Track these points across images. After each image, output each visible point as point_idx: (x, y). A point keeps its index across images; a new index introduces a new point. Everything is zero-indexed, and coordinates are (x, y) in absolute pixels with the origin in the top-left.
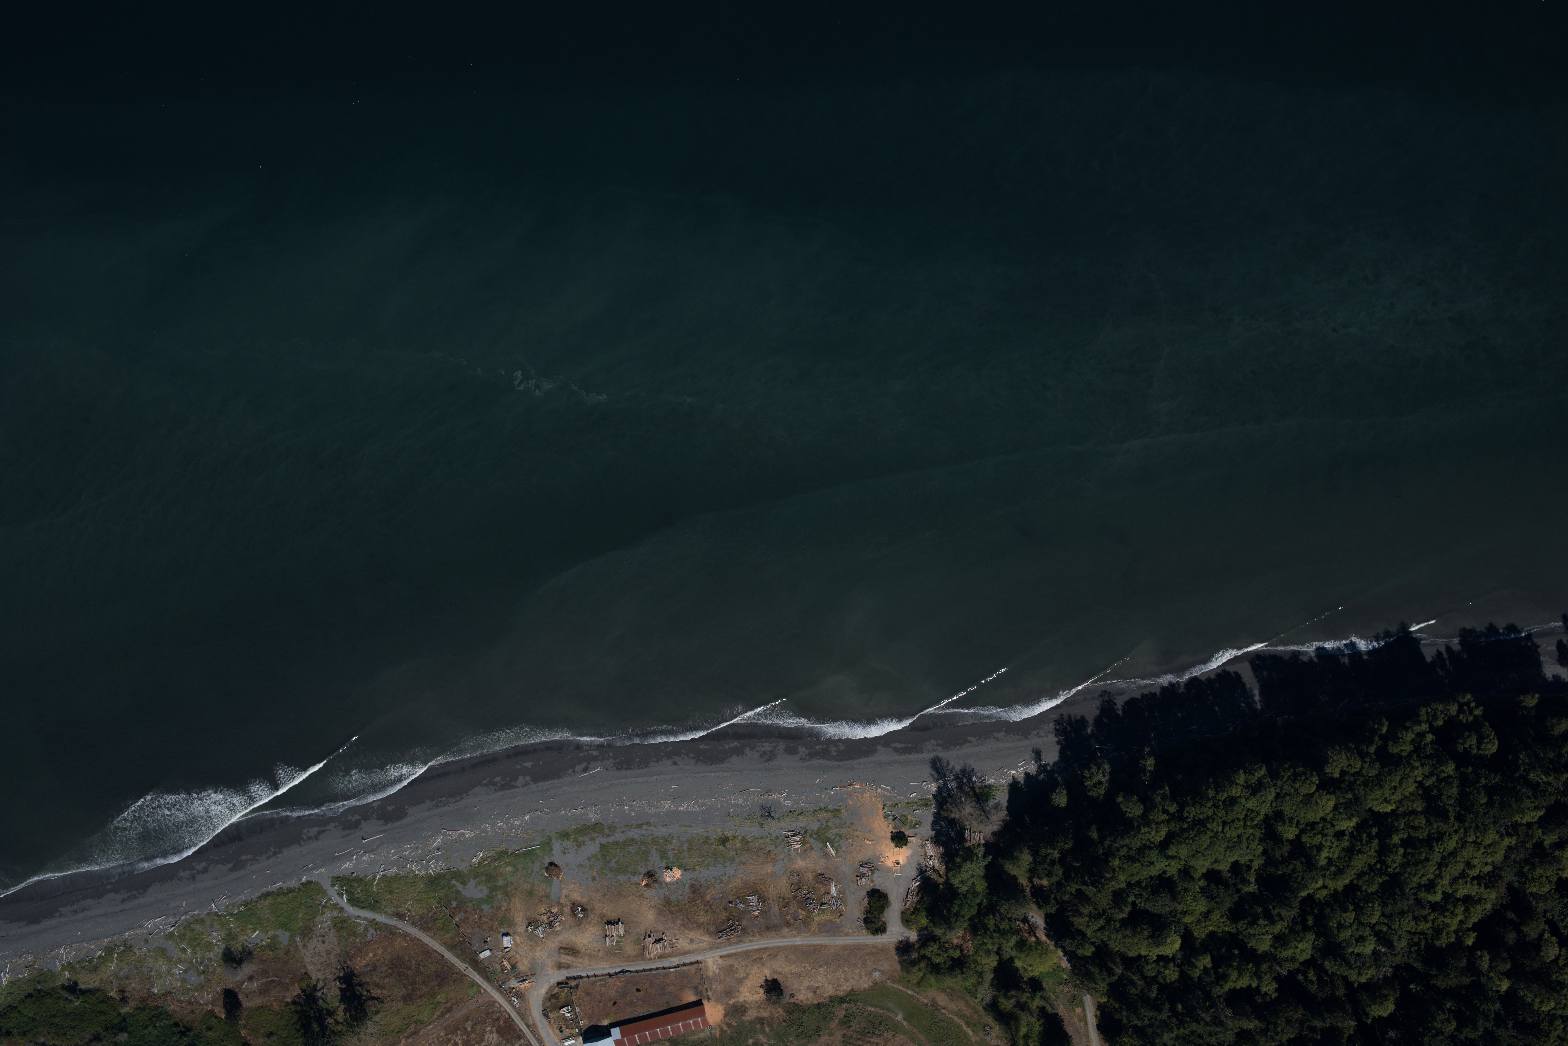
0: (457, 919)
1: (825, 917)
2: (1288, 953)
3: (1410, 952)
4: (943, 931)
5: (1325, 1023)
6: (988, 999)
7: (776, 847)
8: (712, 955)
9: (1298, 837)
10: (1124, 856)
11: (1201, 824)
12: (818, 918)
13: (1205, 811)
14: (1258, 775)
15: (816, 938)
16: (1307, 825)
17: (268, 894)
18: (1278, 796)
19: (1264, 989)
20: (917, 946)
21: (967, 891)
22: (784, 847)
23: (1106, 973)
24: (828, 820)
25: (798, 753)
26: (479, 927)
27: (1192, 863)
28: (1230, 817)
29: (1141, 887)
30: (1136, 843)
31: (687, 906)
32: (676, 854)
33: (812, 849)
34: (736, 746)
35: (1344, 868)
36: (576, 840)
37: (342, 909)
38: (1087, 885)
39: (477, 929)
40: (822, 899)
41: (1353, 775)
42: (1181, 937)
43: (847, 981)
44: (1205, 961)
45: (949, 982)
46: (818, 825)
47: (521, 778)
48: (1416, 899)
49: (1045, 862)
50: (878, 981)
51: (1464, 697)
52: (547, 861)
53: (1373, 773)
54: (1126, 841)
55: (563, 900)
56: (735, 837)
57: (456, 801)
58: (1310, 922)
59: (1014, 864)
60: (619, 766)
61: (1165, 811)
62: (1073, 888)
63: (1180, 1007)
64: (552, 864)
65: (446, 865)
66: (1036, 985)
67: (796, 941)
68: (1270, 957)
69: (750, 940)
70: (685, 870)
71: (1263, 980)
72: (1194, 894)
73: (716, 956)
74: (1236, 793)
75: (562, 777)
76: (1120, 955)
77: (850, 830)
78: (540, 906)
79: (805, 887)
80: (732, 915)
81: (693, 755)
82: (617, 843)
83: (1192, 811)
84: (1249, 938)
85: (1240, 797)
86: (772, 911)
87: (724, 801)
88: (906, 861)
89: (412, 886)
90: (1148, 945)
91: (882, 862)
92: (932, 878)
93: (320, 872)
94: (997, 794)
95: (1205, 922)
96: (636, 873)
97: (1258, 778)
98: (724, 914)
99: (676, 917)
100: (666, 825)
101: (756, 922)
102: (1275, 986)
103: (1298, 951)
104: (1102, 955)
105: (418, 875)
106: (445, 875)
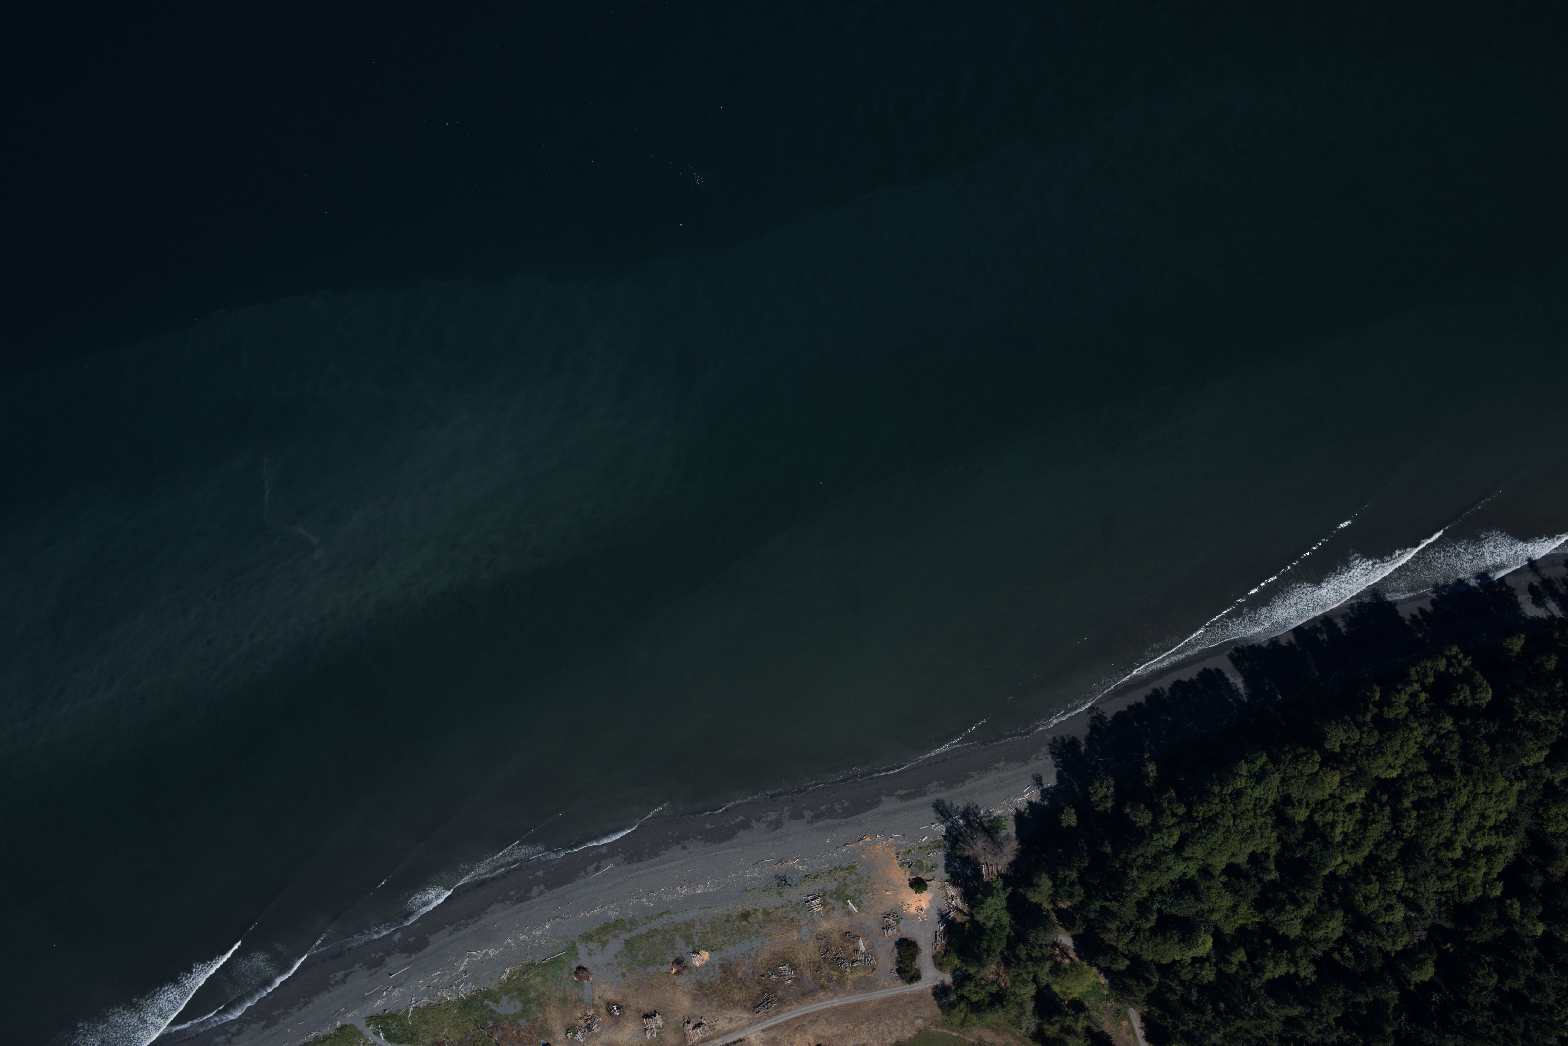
0: (496, 1038)
1: (859, 974)
2: (1320, 934)
3: (1440, 912)
4: (976, 969)
5: (1368, 998)
6: (1033, 1027)
7: (798, 913)
8: (753, 1031)
9: (1310, 817)
10: (1141, 866)
11: (1211, 822)
12: (851, 977)
13: (1213, 807)
14: (1259, 763)
15: (853, 997)
16: (1317, 804)
18: (1283, 781)
19: (1303, 974)
20: (953, 988)
21: (994, 925)
22: (806, 912)
23: (1144, 984)
24: (845, 878)
25: (804, 817)
26: (518, 1042)
27: (1210, 861)
28: (1239, 809)
29: (1162, 893)
30: (1151, 851)
31: (720, 987)
32: (700, 937)
33: (834, 909)
34: (742, 820)
35: (1360, 841)
36: (600, 940)
38: (1110, 901)
40: (852, 956)
41: (1354, 747)
42: (1212, 935)
43: (891, 1033)
44: (1240, 956)
45: (991, 1018)
46: (836, 884)
47: (535, 888)
48: (1437, 860)
49: (1065, 884)
50: (921, 1028)
51: (1451, 650)
52: (574, 966)
53: (1373, 742)
54: (1141, 851)
55: (597, 1001)
56: (756, 910)
57: (475, 922)
58: (1336, 899)
59: (1035, 891)
60: (630, 860)
61: (1174, 815)
62: (1097, 905)
63: (1222, 1005)
64: (580, 968)
65: (476, 986)
66: (1078, 1006)
67: (834, 1003)
68: (1303, 941)
69: (788, 1010)
70: (712, 951)
71: (1300, 965)
72: (1218, 891)
73: (757, 1031)
74: (1241, 784)
75: (575, 881)
76: (1155, 963)
77: (868, 884)
78: (575, 1011)
79: (833, 948)
80: (766, 988)
81: (701, 837)
82: (641, 936)
83: (1201, 810)
84: (1279, 925)
85: (1246, 788)
86: (805, 977)
87: (739, 877)
88: (928, 906)
89: (446, 1013)
90: (1180, 949)
91: (905, 910)
92: (956, 918)
93: (353, 1014)
94: (1005, 826)
95: (1233, 916)
96: (664, 962)
97: (1261, 766)
98: (758, 988)
99: (712, 999)
100: (686, 910)
101: (791, 991)
102: (1312, 969)
103: (1329, 930)
104: (1137, 967)
105: (450, 1001)
106: (476, 997)
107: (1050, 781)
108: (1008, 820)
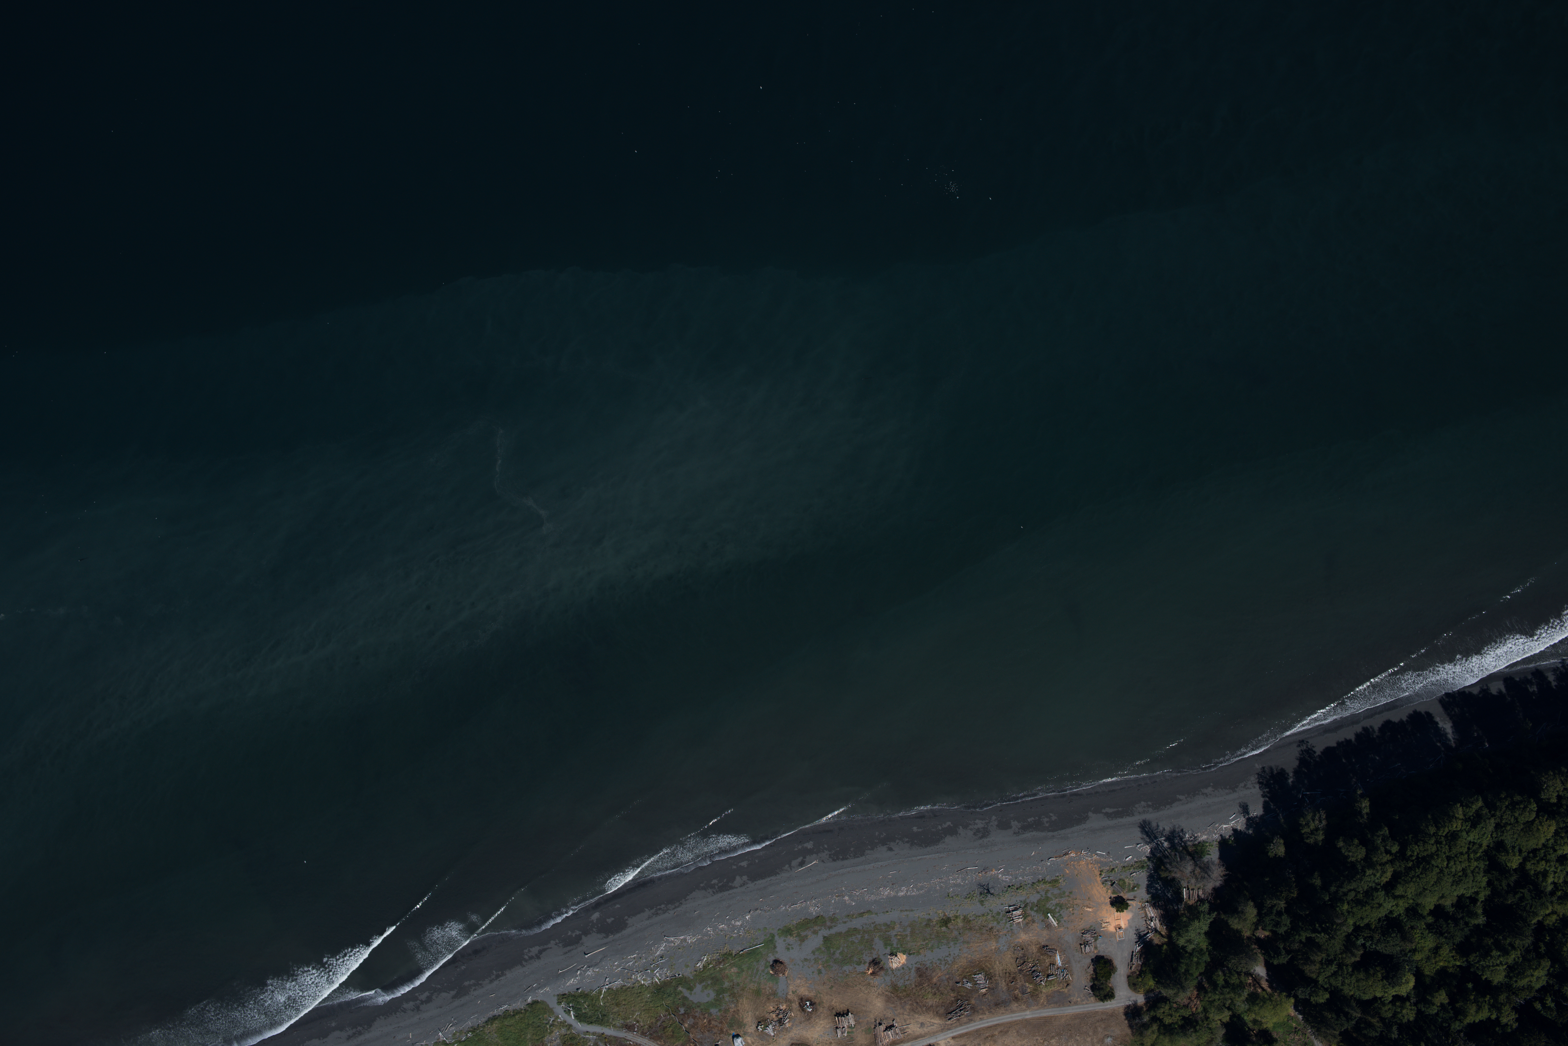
0: (686, 1025)
1: (1053, 988)
2: (1523, 982)
4: (1173, 992)
7: (998, 923)
8: (944, 1037)
9: (1522, 865)
10: (1352, 900)
11: (1424, 862)
12: (1045, 990)
13: (1429, 847)
14: (1475, 807)
15: (1045, 1010)
16: (1529, 853)
17: (494, 1018)
18: (1498, 826)
19: (1504, 1020)
20: (1145, 1009)
21: (1193, 949)
22: (1006, 923)
23: (1344, 1019)
24: (1047, 891)
25: (1011, 827)
26: (708, 1031)
27: (1419, 901)
28: (1454, 851)
29: (1370, 929)
30: (1364, 886)
31: (914, 991)
32: (899, 940)
33: (1034, 921)
34: (949, 826)
36: (799, 935)
37: (570, 1026)
38: (1320, 933)
39: (707, 1034)
40: (1048, 970)
42: (1414, 975)
44: (1441, 998)
45: (1184, 1041)
46: (1038, 897)
47: (738, 878)
49: (1272, 913)
52: (771, 959)
54: (1353, 885)
55: (791, 996)
56: (956, 917)
57: (675, 907)
58: (1543, 949)
59: (1239, 918)
60: (835, 857)
61: (1388, 852)
62: (1304, 936)
64: (776, 961)
65: (671, 972)
66: (1265, 1036)
67: (1026, 1015)
68: (1506, 987)
69: (980, 1018)
70: (910, 954)
71: (1503, 1011)
72: (1421, 931)
73: (947, 1038)
74: (1456, 827)
75: (779, 874)
76: (1355, 998)
77: (1070, 899)
78: (768, 1004)
79: (1030, 960)
80: (960, 995)
81: (907, 839)
82: (840, 934)
83: (1416, 849)
84: (1483, 970)
85: (1461, 831)
86: (1000, 987)
87: (943, 882)
88: (1127, 925)
89: (639, 997)
90: (1384, 986)
91: (1104, 928)
92: (1153, 940)
93: (545, 990)
94: (1209, 851)
95: (1435, 958)
96: (861, 962)
97: (1476, 810)
98: (951, 995)
99: (905, 1002)
100: (887, 912)
101: (984, 1000)
102: (1514, 1016)
103: (1534, 979)
104: (1338, 1001)
105: (644, 984)
106: (670, 982)
107: (1257, 811)
108: (1212, 846)
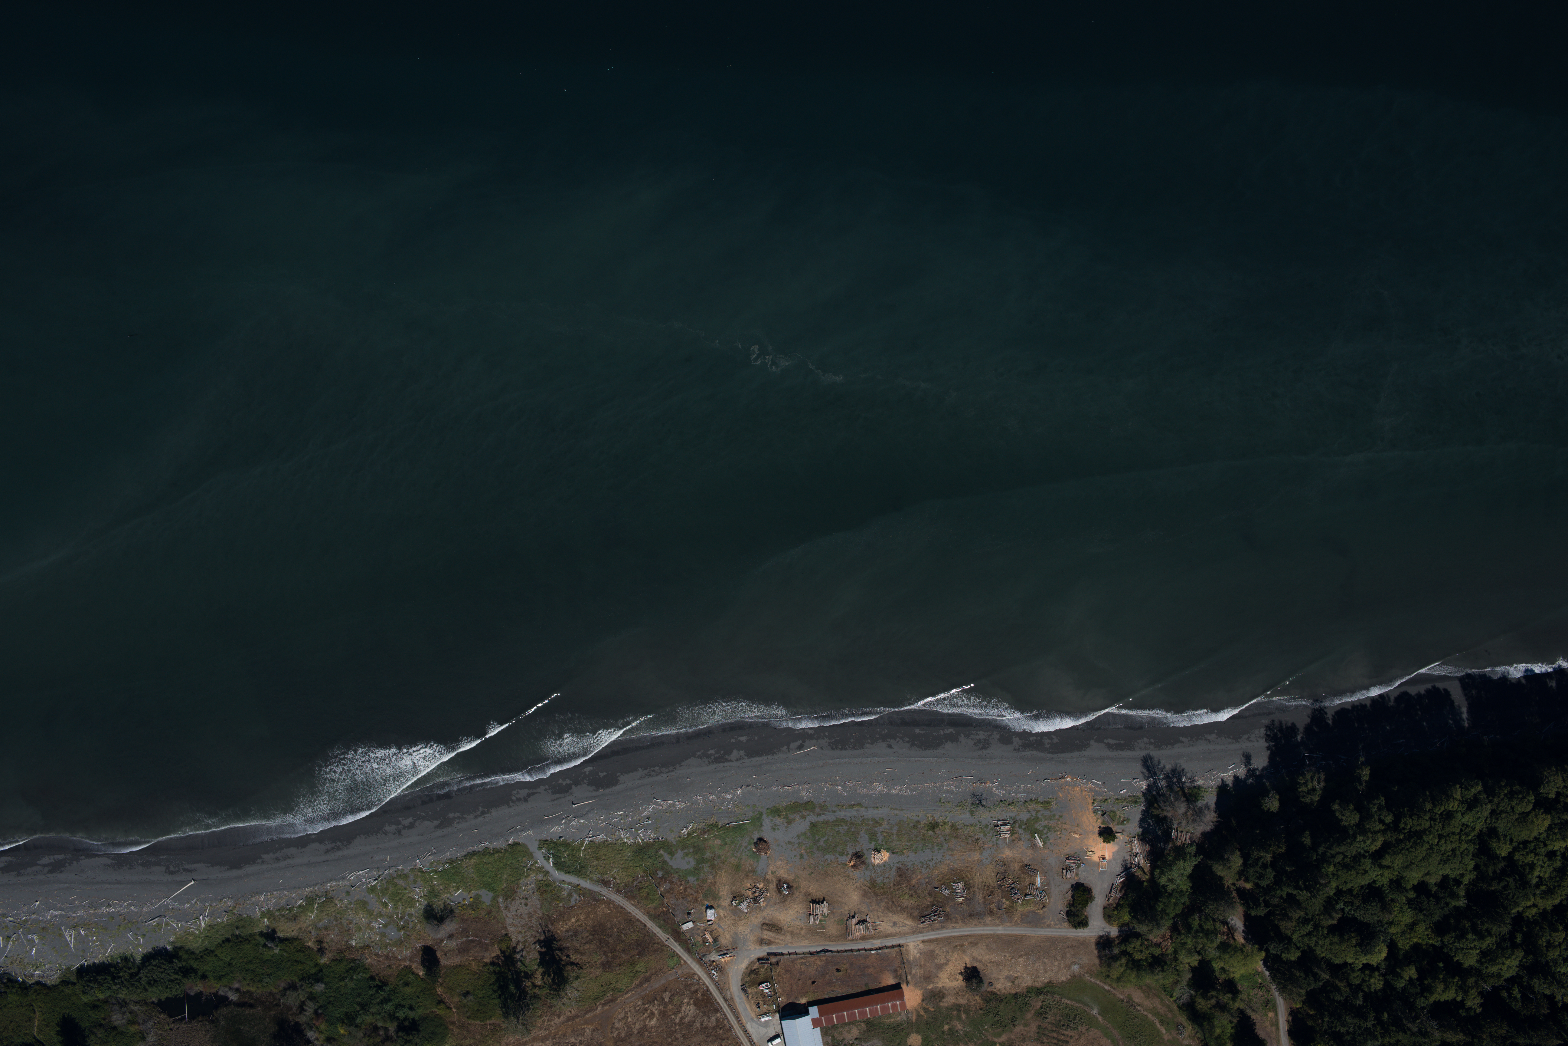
0: (662, 889)
1: (1028, 908)
2: (1493, 969)
4: (1145, 928)
5: (1532, 1040)
6: (1185, 998)
7: (985, 835)
8: (914, 940)
9: (1511, 855)
10: (1339, 863)
11: (1417, 836)
12: (1021, 909)
13: (1423, 823)
14: (1473, 791)
15: (1018, 929)
16: (1519, 844)
17: (474, 853)
18: (1493, 812)
19: (1469, 1004)
20: (1117, 942)
21: (1174, 890)
22: (993, 836)
23: (1312, 978)
24: (1038, 811)
25: (1012, 743)
26: (683, 898)
27: (1404, 874)
28: (1447, 830)
29: (1352, 895)
30: (1352, 851)
31: (892, 889)
32: (884, 836)
33: (1020, 839)
34: (951, 732)
35: (1555, 887)
36: (786, 817)
37: (547, 873)
38: (1302, 890)
39: (681, 900)
40: (1026, 889)
42: (1388, 947)
43: (1046, 972)
44: (1411, 972)
45: (1148, 979)
46: (1028, 815)
47: (735, 752)
49: (1257, 865)
50: (1076, 974)
52: (756, 836)
54: (1343, 849)
55: (769, 876)
56: (945, 823)
57: (669, 772)
58: (1519, 940)
59: (1224, 865)
60: (834, 746)
61: (1381, 821)
62: (1286, 891)
64: (761, 840)
65: (655, 834)
66: (1231, 986)
67: (998, 930)
68: (1476, 971)
69: (953, 927)
70: (893, 853)
71: (1469, 995)
72: (1401, 905)
73: (917, 941)
74: (1453, 807)
75: (776, 754)
76: (1326, 960)
77: (1059, 823)
78: (745, 881)
79: (1010, 877)
80: (936, 901)
81: (908, 739)
82: (827, 822)
83: (1410, 822)
84: (1456, 952)
85: (1457, 811)
86: (977, 899)
87: (936, 787)
88: (1112, 857)
89: (619, 854)
90: (1356, 953)
91: (1088, 856)
92: (1136, 874)
93: (528, 834)
94: (1206, 796)
95: (1410, 933)
96: (844, 853)
97: (1474, 794)
98: (928, 899)
99: (881, 899)
100: (877, 807)
101: (960, 909)
102: (1479, 1000)
103: (1505, 968)
104: (1308, 960)
105: (626, 843)
106: (653, 844)
107: (1259, 763)
108: (1210, 790)
